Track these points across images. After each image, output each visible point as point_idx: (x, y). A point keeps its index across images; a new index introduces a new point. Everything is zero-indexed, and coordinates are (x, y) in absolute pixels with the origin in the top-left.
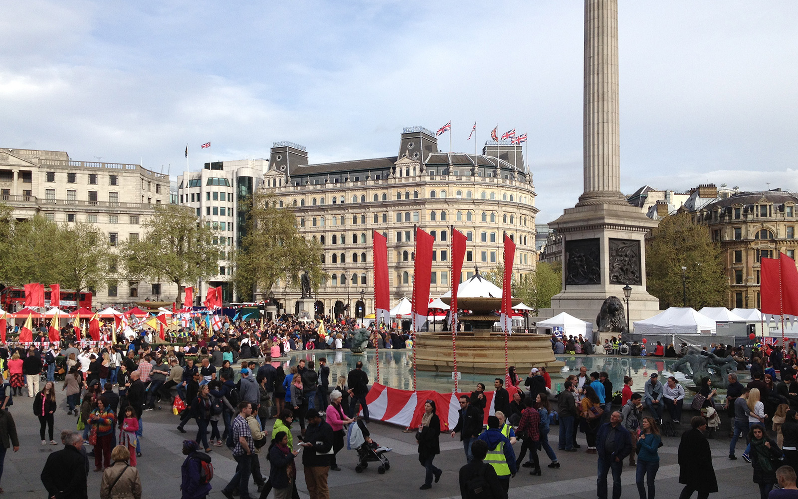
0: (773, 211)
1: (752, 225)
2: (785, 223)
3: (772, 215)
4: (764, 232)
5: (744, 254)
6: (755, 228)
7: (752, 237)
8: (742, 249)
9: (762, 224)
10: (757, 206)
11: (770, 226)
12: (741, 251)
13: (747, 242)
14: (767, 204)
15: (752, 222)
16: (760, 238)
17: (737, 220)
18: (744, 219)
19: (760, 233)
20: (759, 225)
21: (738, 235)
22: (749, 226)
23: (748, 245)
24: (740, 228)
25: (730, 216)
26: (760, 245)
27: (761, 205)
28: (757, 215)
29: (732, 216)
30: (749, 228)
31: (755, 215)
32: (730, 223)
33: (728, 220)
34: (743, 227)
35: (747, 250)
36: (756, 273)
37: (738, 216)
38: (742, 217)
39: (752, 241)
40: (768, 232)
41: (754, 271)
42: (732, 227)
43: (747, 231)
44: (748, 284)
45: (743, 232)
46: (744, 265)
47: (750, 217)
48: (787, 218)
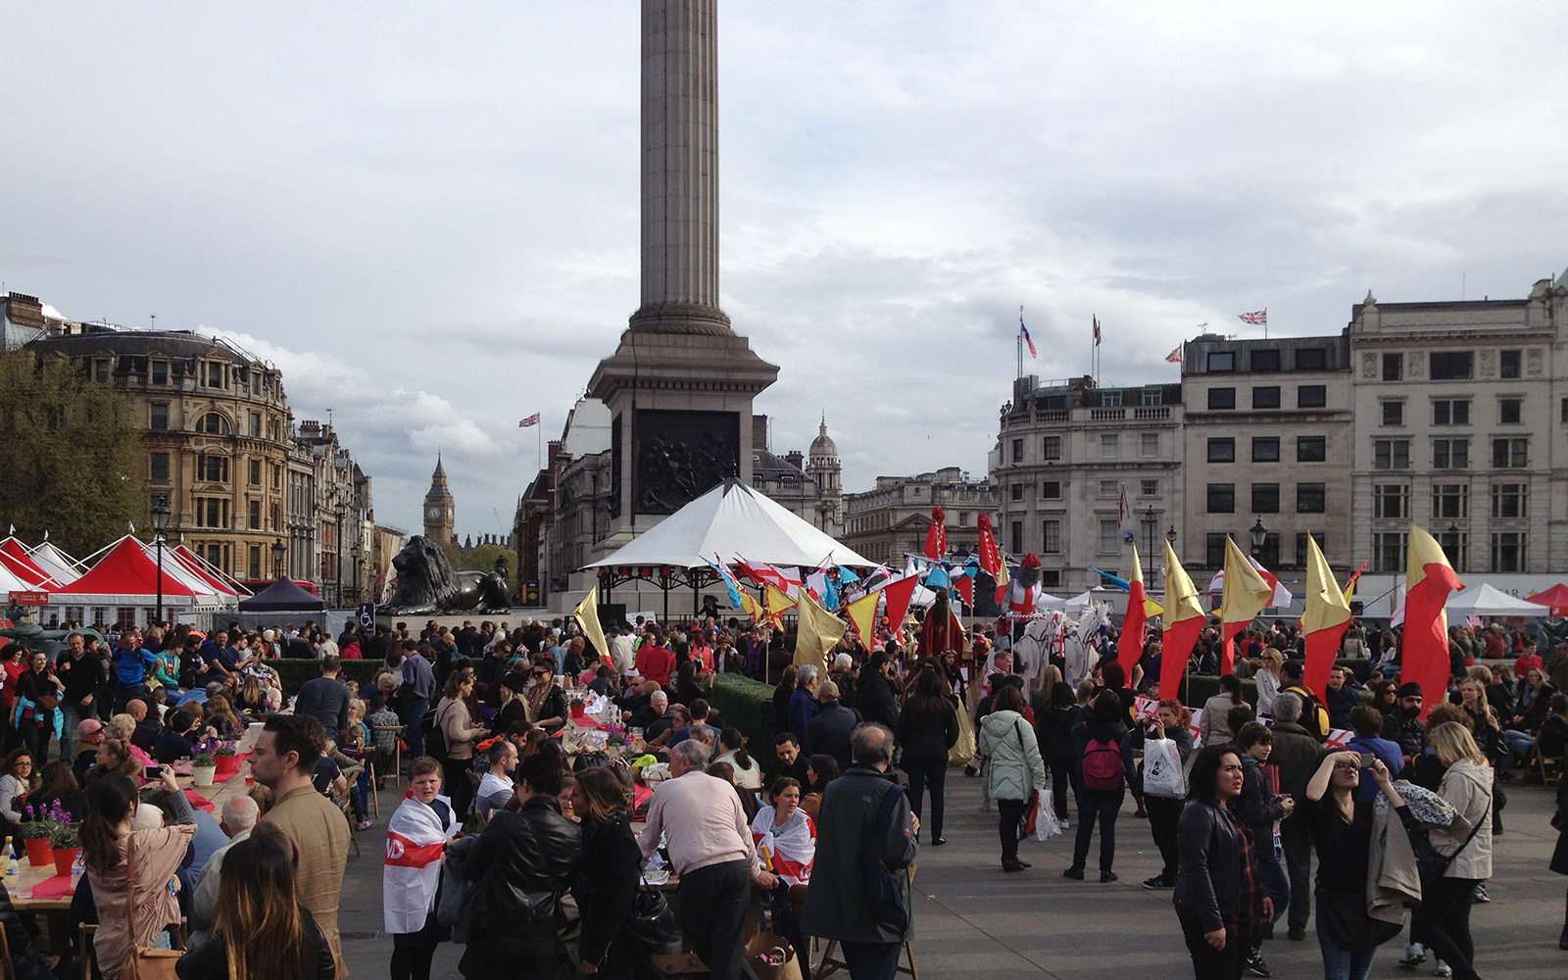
0: (231, 379)
1: (191, 402)
2: (249, 406)
3: (231, 386)
4: (213, 418)
5: (172, 461)
6: (197, 409)
7: (191, 427)
8: (170, 451)
9: (212, 402)
10: (203, 363)
11: (226, 409)
12: (167, 454)
13: (181, 436)
14: (223, 362)
15: (194, 394)
16: (204, 431)
17: (159, 387)
18: (176, 387)
19: (205, 419)
20: (205, 403)
21: (160, 421)
22: (187, 403)
23: (183, 442)
24: (165, 406)
25: (143, 377)
26: (205, 446)
27: (211, 363)
28: (203, 384)
29: (147, 376)
30: (185, 407)
31: (199, 381)
32: (144, 391)
33: (139, 383)
34: (174, 404)
35: (182, 453)
36: (196, 503)
37: (160, 379)
38: (170, 381)
39: (193, 436)
40: (221, 419)
41: (193, 499)
42: (148, 401)
43: (183, 413)
44: (182, 525)
45: (173, 415)
46: (172, 484)
47: (189, 384)
48: (253, 396)
